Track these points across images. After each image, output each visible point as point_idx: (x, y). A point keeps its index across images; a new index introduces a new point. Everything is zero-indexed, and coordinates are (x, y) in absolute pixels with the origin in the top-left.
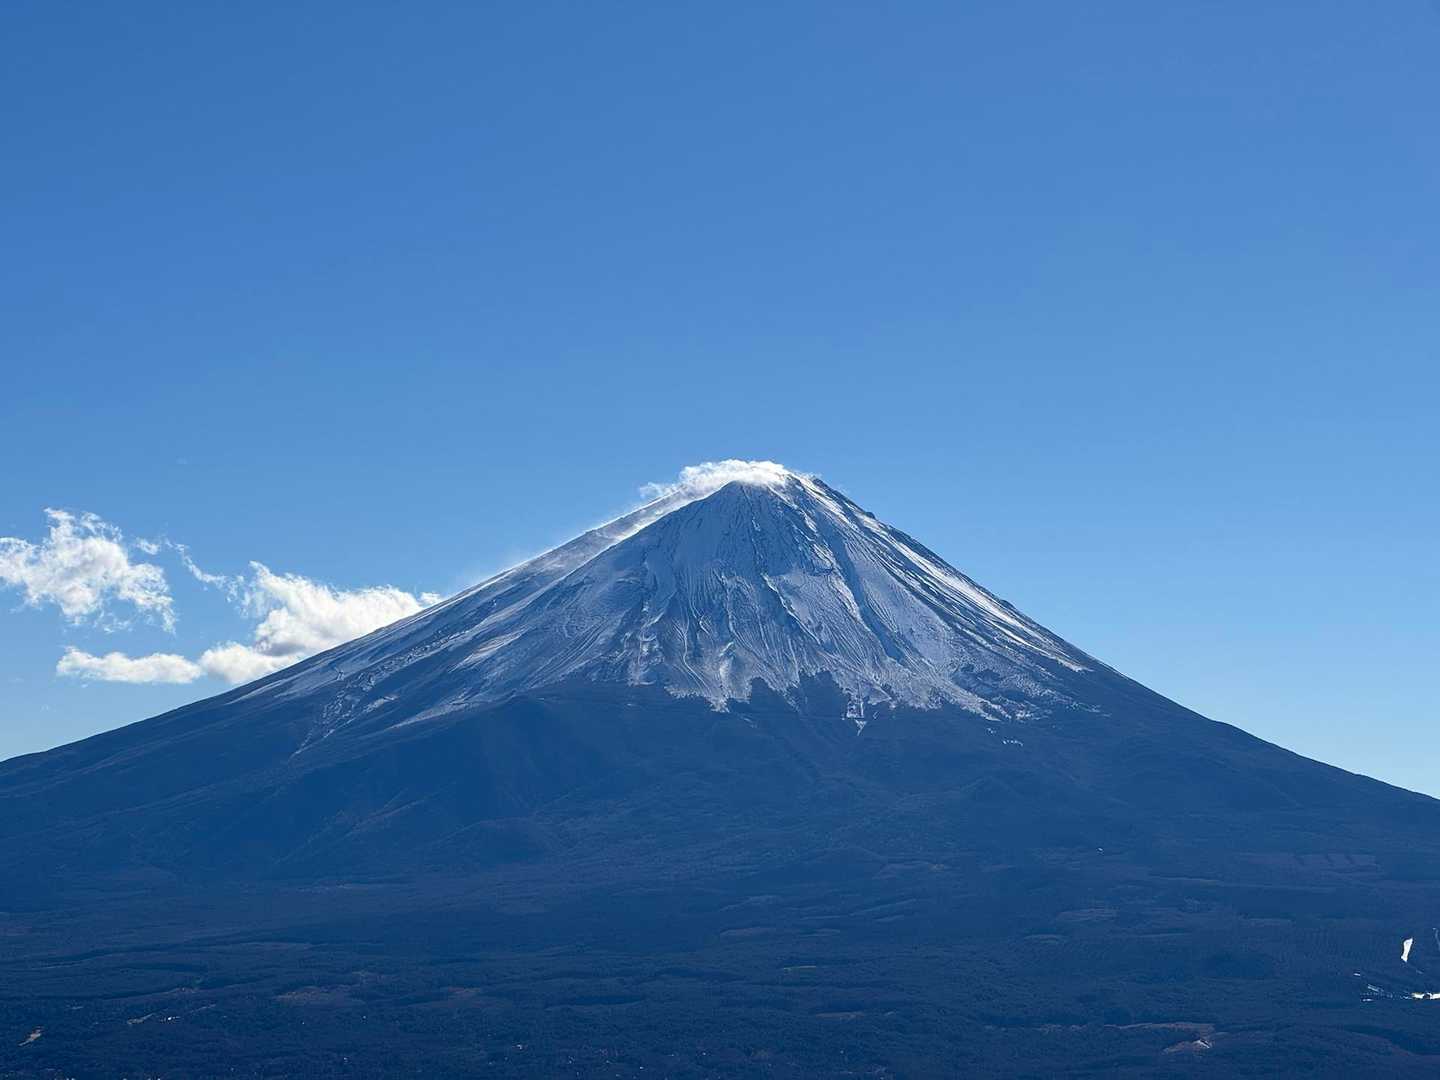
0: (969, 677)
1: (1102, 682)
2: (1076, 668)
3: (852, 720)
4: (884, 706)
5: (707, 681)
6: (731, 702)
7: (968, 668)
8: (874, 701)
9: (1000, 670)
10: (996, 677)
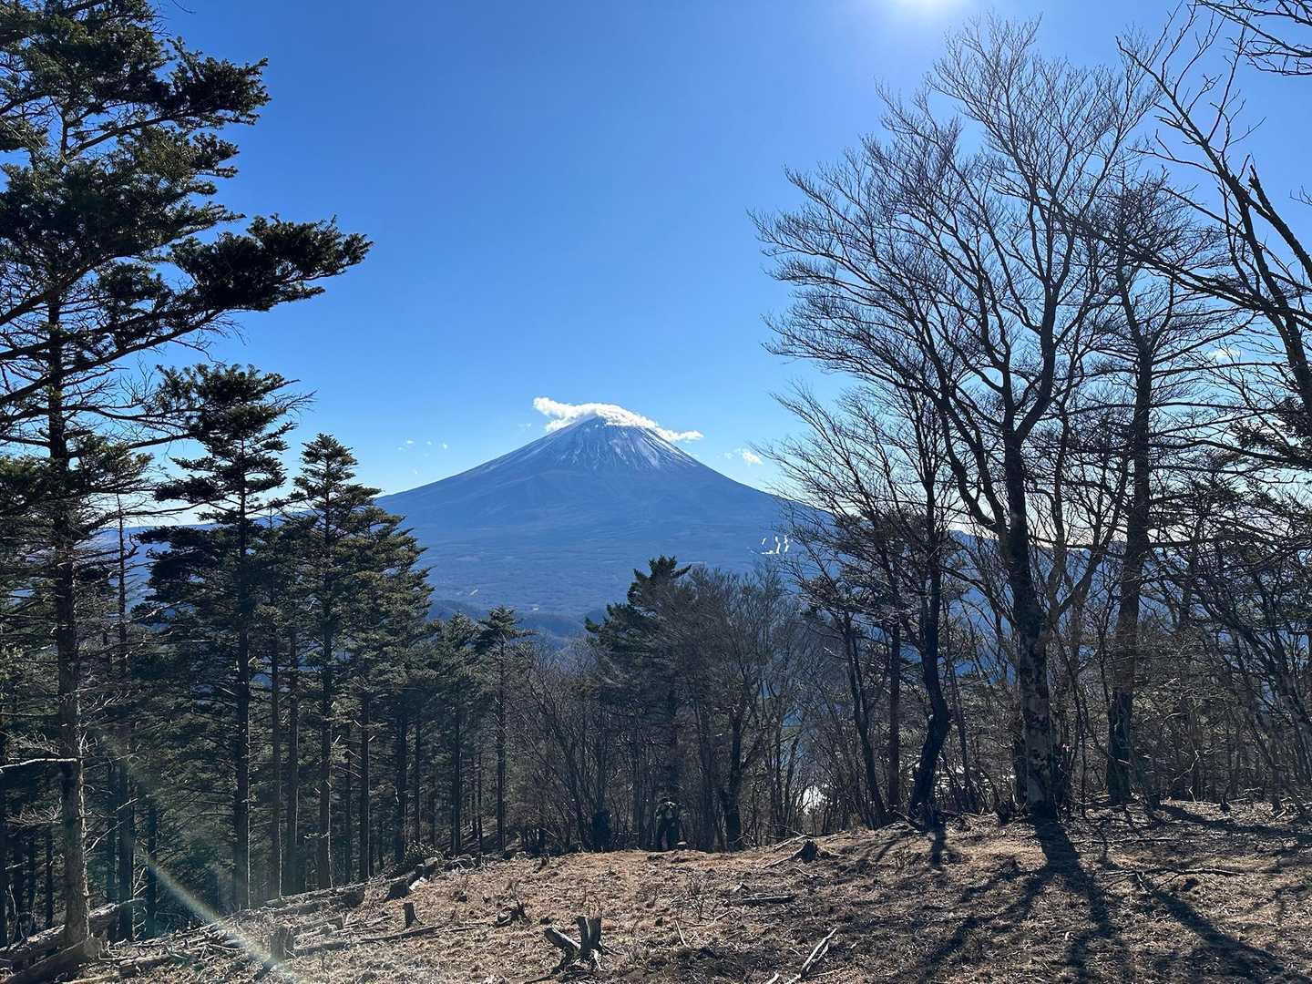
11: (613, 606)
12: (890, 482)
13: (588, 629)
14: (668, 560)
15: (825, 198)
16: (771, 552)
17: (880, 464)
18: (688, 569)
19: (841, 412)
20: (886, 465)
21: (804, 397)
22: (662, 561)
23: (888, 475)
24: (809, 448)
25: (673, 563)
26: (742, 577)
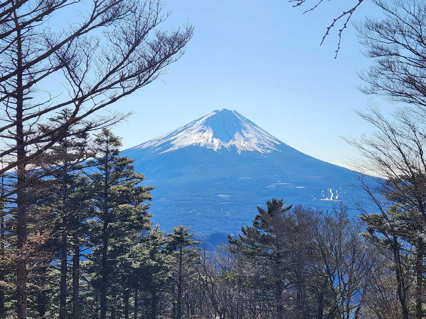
0: (259, 145)
1: (283, 147)
2: (278, 144)
3: (238, 153)
4: (244, 150)
5: (214, 146)
6: (217, 150)
7: (259, 144)
8: (242, 149)
9: (265, 144)
10: (264, 145)
11: (246, 229)
12: (423, 160)
13: (230, 242)
14: (278, 202)
15: (395, 13)
16: (327, 199)
17: (417, 149)
18: (290, 207)
19: (396, 121)
20: (421, 150)
21: (374, 112)
22: (274, 202)
23: (422, 155)
24: (376, 141)
25: (281, 204)
26: (325, 212)
